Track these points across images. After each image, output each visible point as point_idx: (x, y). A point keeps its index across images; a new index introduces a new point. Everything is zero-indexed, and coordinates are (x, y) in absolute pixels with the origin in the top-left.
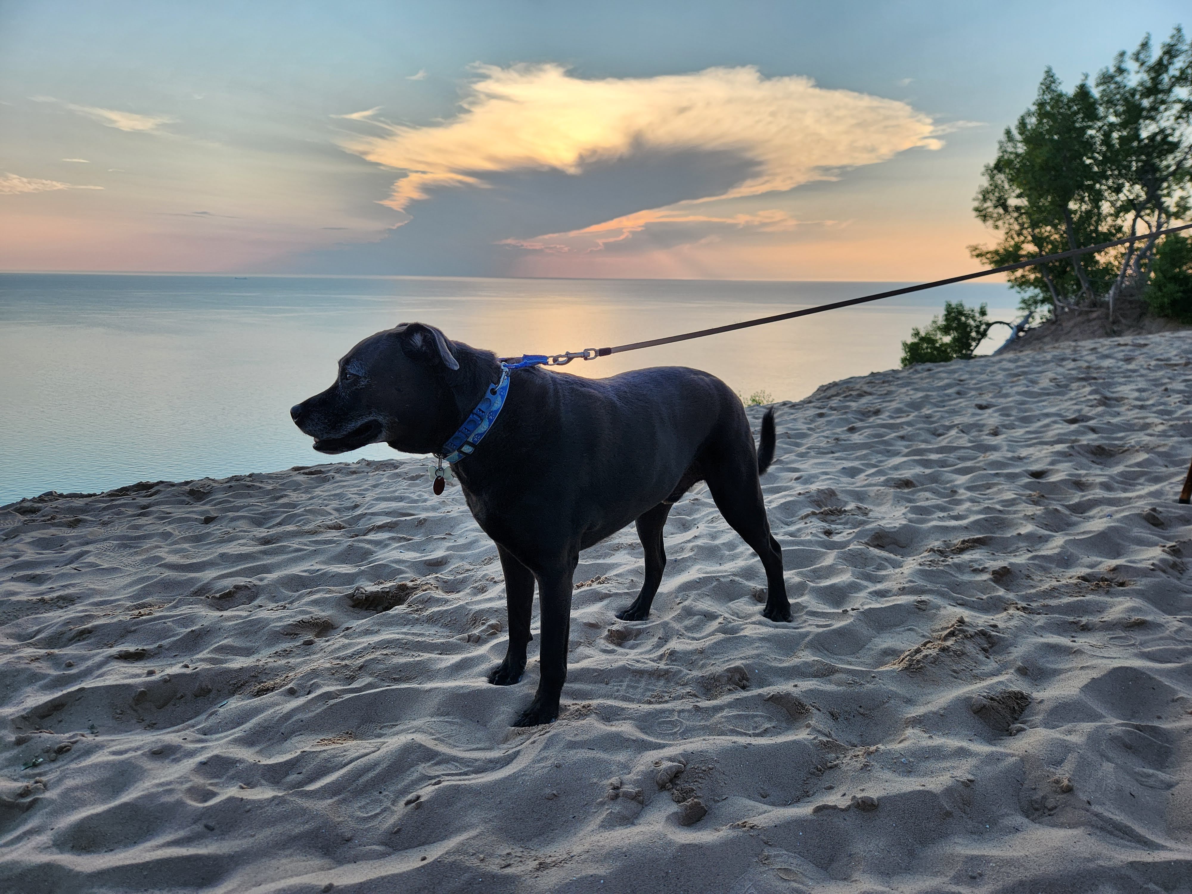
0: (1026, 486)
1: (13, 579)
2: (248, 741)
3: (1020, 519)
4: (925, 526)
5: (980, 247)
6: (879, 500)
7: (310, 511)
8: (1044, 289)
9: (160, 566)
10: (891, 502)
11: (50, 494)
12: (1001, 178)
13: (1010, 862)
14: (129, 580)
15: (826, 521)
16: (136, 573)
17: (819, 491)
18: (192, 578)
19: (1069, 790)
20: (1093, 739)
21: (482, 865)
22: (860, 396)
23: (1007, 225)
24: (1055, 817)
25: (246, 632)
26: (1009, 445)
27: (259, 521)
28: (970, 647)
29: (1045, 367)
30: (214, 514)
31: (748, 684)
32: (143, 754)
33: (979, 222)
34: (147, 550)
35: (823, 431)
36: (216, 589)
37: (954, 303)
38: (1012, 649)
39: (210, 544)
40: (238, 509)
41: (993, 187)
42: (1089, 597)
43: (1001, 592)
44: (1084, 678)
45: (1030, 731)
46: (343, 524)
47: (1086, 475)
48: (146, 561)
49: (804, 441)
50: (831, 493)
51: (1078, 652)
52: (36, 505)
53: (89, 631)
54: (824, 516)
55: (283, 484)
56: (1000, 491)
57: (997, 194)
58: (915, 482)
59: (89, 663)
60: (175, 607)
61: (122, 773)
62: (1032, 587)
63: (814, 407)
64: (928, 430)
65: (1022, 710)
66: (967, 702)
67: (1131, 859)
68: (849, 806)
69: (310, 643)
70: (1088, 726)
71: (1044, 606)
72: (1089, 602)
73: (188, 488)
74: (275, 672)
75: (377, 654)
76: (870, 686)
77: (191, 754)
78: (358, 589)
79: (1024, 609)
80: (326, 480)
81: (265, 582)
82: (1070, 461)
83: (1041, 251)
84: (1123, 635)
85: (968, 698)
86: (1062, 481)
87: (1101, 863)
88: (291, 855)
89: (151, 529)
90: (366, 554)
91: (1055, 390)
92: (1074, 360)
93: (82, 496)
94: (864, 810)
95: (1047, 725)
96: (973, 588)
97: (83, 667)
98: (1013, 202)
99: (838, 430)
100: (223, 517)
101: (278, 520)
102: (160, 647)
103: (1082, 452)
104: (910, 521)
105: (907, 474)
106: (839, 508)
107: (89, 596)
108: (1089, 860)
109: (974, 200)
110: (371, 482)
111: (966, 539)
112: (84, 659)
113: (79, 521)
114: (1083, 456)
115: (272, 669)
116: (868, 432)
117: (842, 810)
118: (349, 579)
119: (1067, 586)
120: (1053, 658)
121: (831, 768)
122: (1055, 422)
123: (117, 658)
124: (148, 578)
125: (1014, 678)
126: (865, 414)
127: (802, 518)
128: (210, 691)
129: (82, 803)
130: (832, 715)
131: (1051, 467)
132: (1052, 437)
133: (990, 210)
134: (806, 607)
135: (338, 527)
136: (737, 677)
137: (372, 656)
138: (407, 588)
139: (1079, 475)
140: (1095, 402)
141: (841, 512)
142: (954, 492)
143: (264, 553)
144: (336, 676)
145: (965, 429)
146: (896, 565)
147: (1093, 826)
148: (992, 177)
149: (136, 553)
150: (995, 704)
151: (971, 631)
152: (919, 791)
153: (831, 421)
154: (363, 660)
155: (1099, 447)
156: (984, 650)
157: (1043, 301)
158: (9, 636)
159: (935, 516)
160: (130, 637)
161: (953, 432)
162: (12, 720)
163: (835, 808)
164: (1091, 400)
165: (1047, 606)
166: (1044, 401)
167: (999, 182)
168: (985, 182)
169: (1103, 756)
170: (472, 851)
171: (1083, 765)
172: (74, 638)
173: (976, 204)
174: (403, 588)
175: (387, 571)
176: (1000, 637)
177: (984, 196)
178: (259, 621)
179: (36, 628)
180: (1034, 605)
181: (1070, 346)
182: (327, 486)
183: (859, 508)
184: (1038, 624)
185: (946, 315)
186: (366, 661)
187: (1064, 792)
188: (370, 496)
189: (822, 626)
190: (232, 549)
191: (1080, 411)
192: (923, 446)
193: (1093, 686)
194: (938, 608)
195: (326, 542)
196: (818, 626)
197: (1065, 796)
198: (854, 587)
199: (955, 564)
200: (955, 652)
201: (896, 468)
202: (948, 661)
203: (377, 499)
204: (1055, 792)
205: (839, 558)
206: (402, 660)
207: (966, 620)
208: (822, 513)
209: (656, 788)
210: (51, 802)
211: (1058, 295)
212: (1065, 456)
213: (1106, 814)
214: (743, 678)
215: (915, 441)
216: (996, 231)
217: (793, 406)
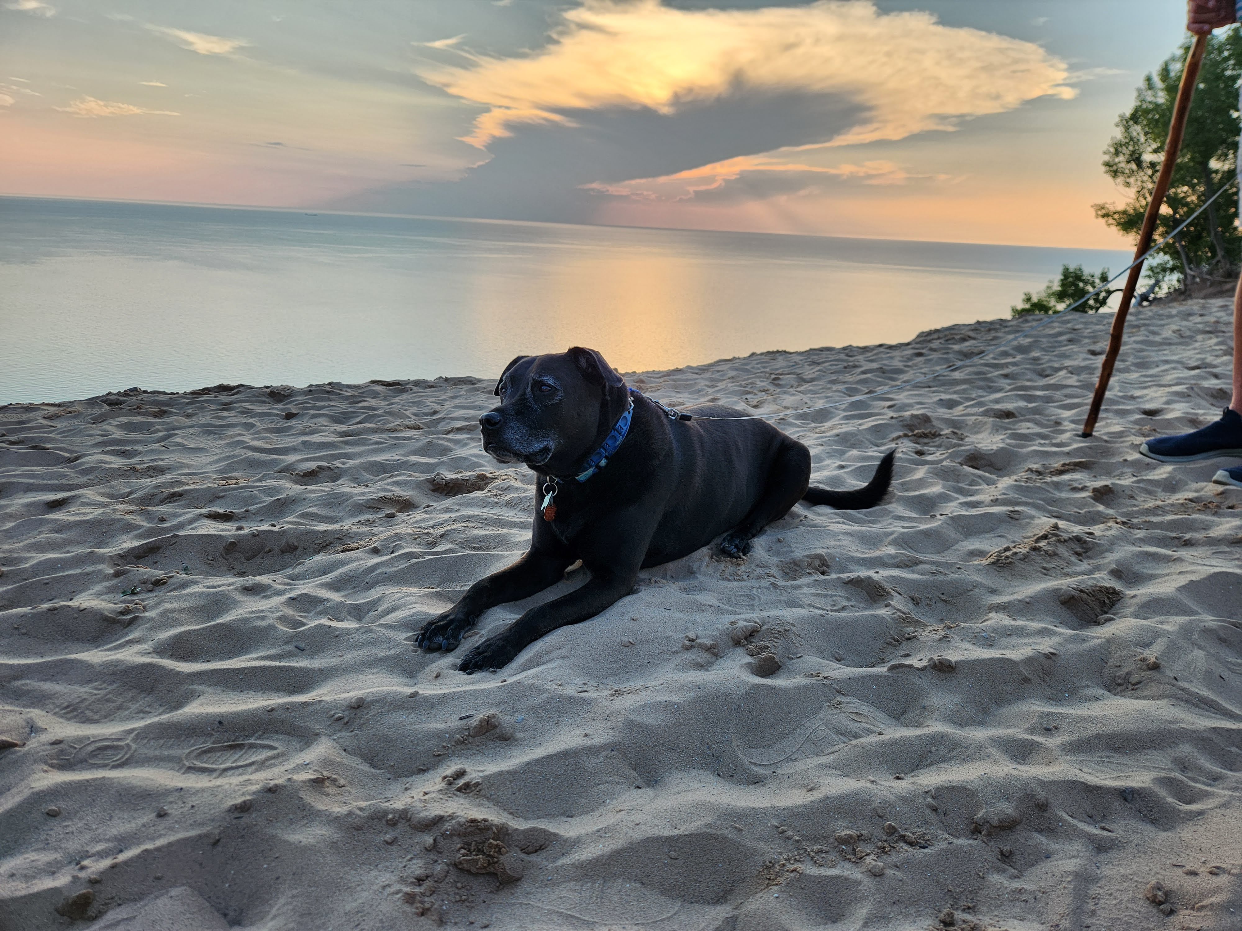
0: (1136, 422)
1: (103, 452)
2: (334, 586)
3: (1126, 447)
4: (1025, 450)
5: (1107, 206)
6: (977, 428)
7: (389, 413)
8: (1176, 256)
9: (244, 448)
10: (989, 431)
11: (135, 389)
12: (1137, 130)
13: (1088, 719)
14: (215, 458)
15: (918, 444)
16: (221, 453)
17: (913, 416)
18: (276, 459)
19: (1155, 667)
20: (1186, 631)
21: (560, 689)
22: (964, 340)
23: (1139, 183)
24: (1139, 691)
25: (329, 504)
26: (1120, 386)
27: (337, 419)
28: (1062, 550)
29: (1170, 320)
30: (294, 411)
31: (828, 570)
32: (236, 589)
33: (1108, 178)
34: (231, 436)
35: (921, 368)
36: (299, 469)
37: (1072, 268)
38: (1107, 554)
39: (292, 435)
40: (320, 408)
41: (1127, 141)
42: (1195, 516)
43: (1101, 508)
44: (1183, 581)
45: (1118, 621)
46: (422, 426)
47: (1204, 414)
48: (230, 445)
49: (901, 376)
50: (926, 419)
51: (1179, 560)
52: (121, 398)
53: (180, 495)
54: (917, 438)
55: (362, 393)
56: (1108, 425)
57: (1131, 148)
58: (1017, 414)
59: (181, 519)
60: (260, 480)
61: (216, 602)
62: (1135, 505)
63: (913, 348)
64: (1034, 371)
65: (1113, 604)
66: (1056, 592)
67: (1214, 726)
68: (926, 667)
69: (392, 516)
70: (1182, 619)
71: (1146, 522)
72: (1195, 520)
73: (268, 390)
74: (359, 536)
75: (458, 526)
76: (955, 576)
77: (280, 593)
78: (438, 474)
79: (1124, 523)
80: (403, 391)
81: (348, 465)
82: (1187, 402)
83: (1175, 212)
84: (1228, 549)
85: (1057, 589)
86: (1177, 419)
87: (1182, 725)
88: (377, 673)
89: (234, 420)
90: (445, 451)
91: (1176, 340)
92: (1201, 315)
93: (165, 393)
94: (940, 671)
95: (1137, 616)
96: (1070, 504)
97: (175, 522)
98: (1148, 157)
99: (938, 368)
100: (304, 415)
101: (358, 419)
102: (247, 511)
103: (1201, 394)
104: (1008, 445)
105: (1009, 406)
106: (933, 432)
107: (178, 468)
108: (1170, 722)
109: (1105, 153)
110: (449, 394)
111: (1067, 462)
112: (175, 515)
113: (165, 412)
114: (1202, 398)
115: (356, 534)
116: (969, 369)
117: (918, 669)
118: (429, 468)
119: (1172, 505)
120: (1151, 565)
121: (909, 639)
122: (1174, 369)
123: (206, 517)
124: (233, 456)
125: (1106, 577)
126: (967, 355)
127: (893, 440)
128: (296, 548)
129: (179, 623)
130: (913, 599)
131: (1166, 406)
132: (1170, 380)
133: (1122, 165)
134: (893, 512)
135: (418, 428)
136: (817, 563)
137: (453, 527)
138: (487, 478)
139: (1197, 414)
140: (1220, 352)
141: (936, 435)
142: (1058, 423)
143: (346, 443)
144: (418, 541)
145: (1073, 371)
146: (989, 482)
147: (1177, 699)
148: (1127, 128)
149: (221, 438)
150: (1085, 596)
151: (1065, 536)
152: (998, 659)
153: (930, 360)
154: (444, 530)
155: (1221, 390)
156: (1078, 554)
157: (1172, 270)
158: (104, 495)
159: (1037, 442)
160: (218, 502)
161: (1062, 373)
162: (110, 556)
163: (911, 666)
164: (1217, 350)
165: (1149, 522)
166: (1165, 350)
167: (1135, 134)
168: (1118, 134)
169: (1194, 644)
170: (549, 678)
171: (1173, 648)
172: (165, 499)
173: (1107, 158)
174: (482, 477)
175: (467, 463)
176: (1096, 543)
177: (1116, 149)
178: (342, 494)
179: (127, 490)
180: (1135, 521)
181: (1199, 303)
182: (405, 396)
183: (955, 433)
184: (1138, 536)
185: (1062, 280)
186: (447, 531)
187: (1150, 669)
188: (448, 405)
189: (907, 527)
190: (315, 438)
191: (1203, 359)
192: (1028, 384)
193: (1191, 588)
194: (1032, 517)
195: (405, 439)
196: (903, 527)
197: (1150, 672)
198: (944, 498)
199: (1053, 482)
200: (1046, 552)
201: (997, 401)
202: (1038, 559)
203: (456, 407)
204: (1141, 669)
205: (930, 473)
206: (482, 532)
207: (1060, 526)
208: (915, 435)
209: (731, 643)
210: (151, 619)
211: (1190, 262)
212: (1183, 396)
213: (1193, 689)
214: (823, 565)
215: (1019, 379)
216: (1127, 189)
217: (890, 347)
